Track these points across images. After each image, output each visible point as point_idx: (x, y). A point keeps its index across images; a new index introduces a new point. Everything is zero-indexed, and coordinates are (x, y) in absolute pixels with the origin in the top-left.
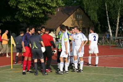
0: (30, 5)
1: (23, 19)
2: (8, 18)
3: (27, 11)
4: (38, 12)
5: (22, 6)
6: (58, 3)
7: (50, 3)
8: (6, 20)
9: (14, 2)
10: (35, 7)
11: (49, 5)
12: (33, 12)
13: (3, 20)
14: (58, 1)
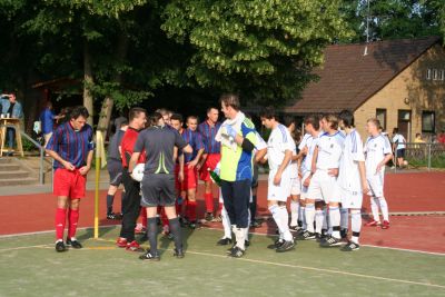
0: (226, 33)
1: (208, 77)
2: (170, 76)
3: (217, 54)
4: (254, 57)
5: (200, 38)
6: (332, 27)
7: (294, 25)
8: (164, 81)
9: (181, 26)
10: (240, 40)
11: (289, 33)
12: (235, 58)
13: (154, 83)
14: (330, 20)
